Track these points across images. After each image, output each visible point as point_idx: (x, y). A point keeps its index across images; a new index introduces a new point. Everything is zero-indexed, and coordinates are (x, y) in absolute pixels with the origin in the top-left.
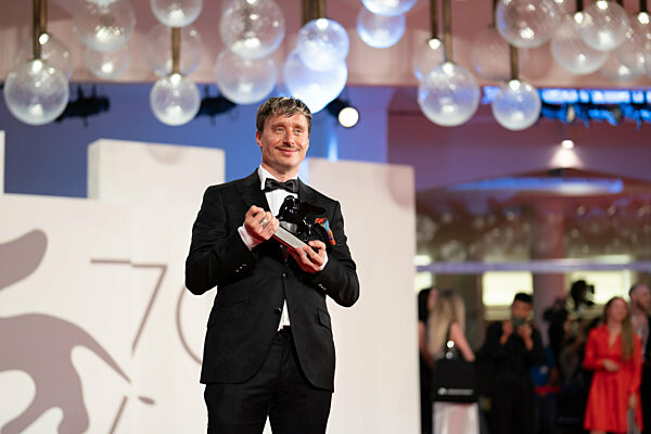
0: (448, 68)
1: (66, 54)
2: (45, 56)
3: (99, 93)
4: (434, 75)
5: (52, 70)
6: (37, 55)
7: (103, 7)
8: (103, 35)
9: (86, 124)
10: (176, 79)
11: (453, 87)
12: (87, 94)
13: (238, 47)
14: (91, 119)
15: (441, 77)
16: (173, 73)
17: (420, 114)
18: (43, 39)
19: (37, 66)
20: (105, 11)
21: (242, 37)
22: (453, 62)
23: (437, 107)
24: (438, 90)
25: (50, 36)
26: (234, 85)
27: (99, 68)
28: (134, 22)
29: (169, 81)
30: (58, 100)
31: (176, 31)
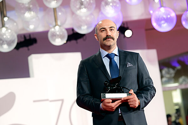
0: (162, 10)
1: (15, 24)
2: (6, 26)
3: (32, 37)
4: (157, 12)
5: (9, 31)
6: (3, 26)
7: (26, 4)
8: (28, 15)
9: (29, 49)
10: (57, 28)
11: (165, 17)
12: (28, 38)
13: (78, 12)
14: (30, 47)
15: (160, 13)
16: (56, 25)
17: (153, 29)
18: (6, 19)
19: (4, 29)
20: (27, 6)
21: (80, 8)
22: (163, 7)
23: (160, 25)
24: (159, 19)
25: (8, 18)
26: (80, 27)
27: (28, 27)
28: (38, 8)
29: (55, 29)
30: (13, 42)
31: (55, 10)
